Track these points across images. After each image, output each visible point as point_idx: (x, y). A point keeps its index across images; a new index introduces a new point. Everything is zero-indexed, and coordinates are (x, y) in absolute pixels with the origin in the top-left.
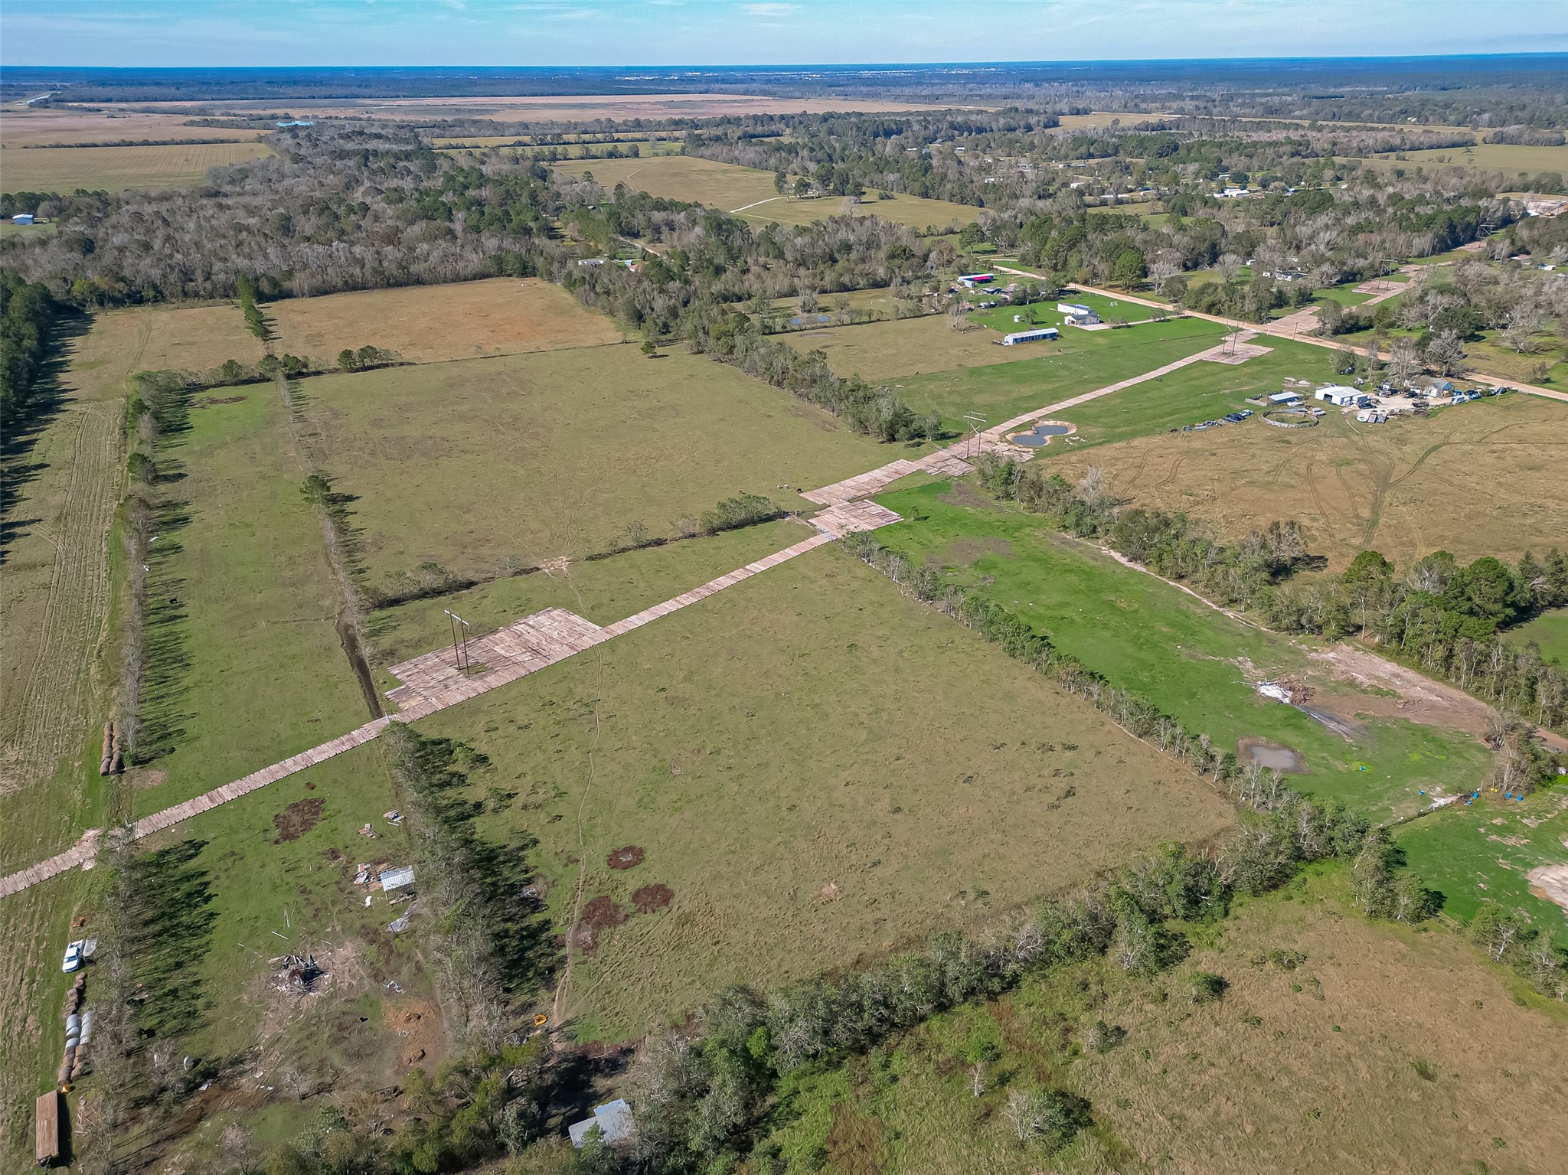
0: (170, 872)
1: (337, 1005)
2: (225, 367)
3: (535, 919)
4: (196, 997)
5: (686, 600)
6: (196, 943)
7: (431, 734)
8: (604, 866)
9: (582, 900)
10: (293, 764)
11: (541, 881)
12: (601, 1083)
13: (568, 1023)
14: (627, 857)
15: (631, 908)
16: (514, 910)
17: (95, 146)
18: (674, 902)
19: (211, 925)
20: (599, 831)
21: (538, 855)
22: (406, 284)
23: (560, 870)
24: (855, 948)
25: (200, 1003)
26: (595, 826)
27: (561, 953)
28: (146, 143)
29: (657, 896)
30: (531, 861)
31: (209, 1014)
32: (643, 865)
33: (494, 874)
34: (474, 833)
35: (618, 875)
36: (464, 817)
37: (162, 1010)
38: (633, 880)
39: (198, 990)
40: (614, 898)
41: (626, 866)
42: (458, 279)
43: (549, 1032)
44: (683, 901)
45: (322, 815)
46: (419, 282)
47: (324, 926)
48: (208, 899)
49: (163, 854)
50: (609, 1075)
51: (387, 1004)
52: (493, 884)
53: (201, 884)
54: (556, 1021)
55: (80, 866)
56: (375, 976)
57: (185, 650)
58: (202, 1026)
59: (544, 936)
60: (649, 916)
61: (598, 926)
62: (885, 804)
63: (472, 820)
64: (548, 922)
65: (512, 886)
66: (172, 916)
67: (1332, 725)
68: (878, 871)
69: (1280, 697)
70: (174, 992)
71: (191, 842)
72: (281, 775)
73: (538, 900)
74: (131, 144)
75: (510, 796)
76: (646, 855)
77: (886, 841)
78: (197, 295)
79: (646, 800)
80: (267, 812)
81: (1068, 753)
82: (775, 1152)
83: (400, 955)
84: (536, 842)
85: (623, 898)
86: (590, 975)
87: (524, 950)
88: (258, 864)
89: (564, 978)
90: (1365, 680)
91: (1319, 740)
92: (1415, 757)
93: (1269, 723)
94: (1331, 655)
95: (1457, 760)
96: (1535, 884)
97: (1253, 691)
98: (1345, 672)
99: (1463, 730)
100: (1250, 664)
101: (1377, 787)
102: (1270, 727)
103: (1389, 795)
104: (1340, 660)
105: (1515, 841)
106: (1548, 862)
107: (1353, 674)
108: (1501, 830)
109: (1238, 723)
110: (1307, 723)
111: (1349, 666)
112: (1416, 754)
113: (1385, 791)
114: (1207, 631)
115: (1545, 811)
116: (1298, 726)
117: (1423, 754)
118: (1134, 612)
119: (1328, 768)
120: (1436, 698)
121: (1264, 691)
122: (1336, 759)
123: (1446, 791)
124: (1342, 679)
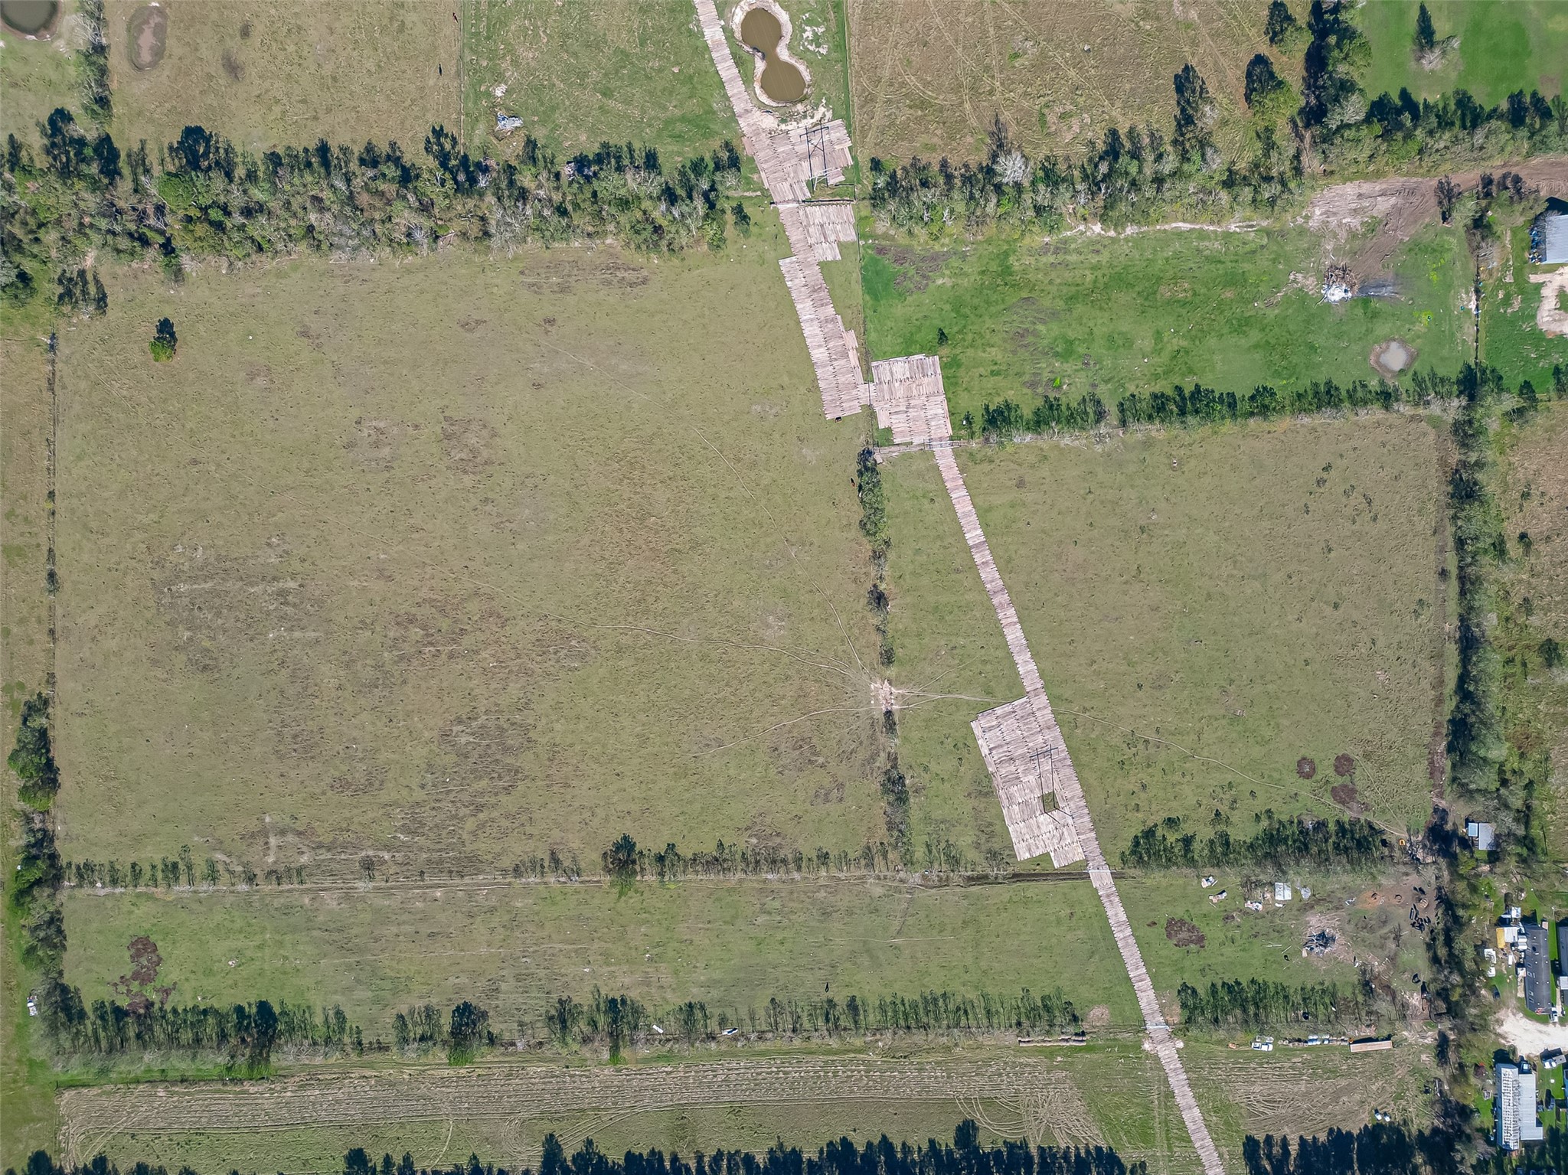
0: (1204, 1003)
1: (1349, 928)
3: (1332, 827)
4: (1313, 989)
5: (1008, 616)
6: (1271, 989)
7: (1126, 845)
8: (1307, 782)
9: (1328, 799)
10: (1123, 934)
11: (1303, 817)
12: (1449, 827)
13: (1408, 830)
14: (1305, 768)
15: (1346, 779)
16: (1321, 835)
18: (1352, 756)
19: (1261, 982)
20: (1276, 775)
21: (1280, 813)
23: (1299, 805)
24: (1425, 684)
25: (1317, 987)
26: (1270, 776)
27: (1363, 821)
29: (1344, 764)
30: (1285, 818)
31: (1327, 984)
32: (1316, 761)
33: (1286, 839)
34: (1245, 842)
35: (1318, 777)
36: (1228, 843)
37: (1315, 1004)
38: (1326, 770)
39: (1309, 987)
40: (1335, 785)
41: (1314, 769)
43: (1409, 841)
44: (1355, 752)
45: (1188, 920)
47: (1289, 928)
48: (1238, 983)
49: (1184, 1006)
50: (1446, 823)
51: (1359, 907)
52: (1294, 841)
53: (1223, 986)
54: (1405, 835)
55: (1178, 1050)
56: (1338, 909)
57: (917, 997)
58: (1335, 985)
59: (1347, 826)
60: (1358, 772)
61: (1353, 799)
62: (1328, 610)
63: (1231, 840)
64: (1338, 822)
65: (1301, 832)
66: (1246, 1000)
67: (1384, 292)
68: (1379, 644)
69: (1343, 295)
70: (1304, 999)
71: (1179, 992)
72: (1132, 941)
73: (1318, 822)
75: (1218, 814)
76: (1309, 757)
77: (1359, 628)
79: (1259, 739)
80: (1169, 950)
81: (1332, 472)
82: (1514, 772)
83: (1329, 896)
84: (1269, 811)
85: (1338, 781)
86: (1383, 811)
87: (1353, 838)
88: (1220, 958)
89: (1379, 824)
90: (1354, 222)
91: (1393, 315)
92: (1434, 277)
93: (1364, 328)
94: (1318, 212)
95: (1448, 256)
96: (1544, 328)
97: (1329, 305)
98: (1340, 224)
99: (1427, 220)
100: (1300, 276)
101: (1445, 327)
102: (1369, 331)
103: (1455, 327)
104: (1326, 212)
105: (1517, 303)
106: (1536, 305)
107: (1344, 221)
108: (1507, 301)
109: (1356, 348)
110: (1375, 304)
111: (1335, 214)
112: (1432, 273)
113: (1451, 326)
114: (1247, 266)
115: (1508, 260)
116: (1375, 315)
117: (1434, 270)
118: (1195, 294)
119: (1419, 337)
120: (1393, 200)
121: (1333, 298)
122: (1413, 323)
123: (1467, 293)
124: (1345, 234)
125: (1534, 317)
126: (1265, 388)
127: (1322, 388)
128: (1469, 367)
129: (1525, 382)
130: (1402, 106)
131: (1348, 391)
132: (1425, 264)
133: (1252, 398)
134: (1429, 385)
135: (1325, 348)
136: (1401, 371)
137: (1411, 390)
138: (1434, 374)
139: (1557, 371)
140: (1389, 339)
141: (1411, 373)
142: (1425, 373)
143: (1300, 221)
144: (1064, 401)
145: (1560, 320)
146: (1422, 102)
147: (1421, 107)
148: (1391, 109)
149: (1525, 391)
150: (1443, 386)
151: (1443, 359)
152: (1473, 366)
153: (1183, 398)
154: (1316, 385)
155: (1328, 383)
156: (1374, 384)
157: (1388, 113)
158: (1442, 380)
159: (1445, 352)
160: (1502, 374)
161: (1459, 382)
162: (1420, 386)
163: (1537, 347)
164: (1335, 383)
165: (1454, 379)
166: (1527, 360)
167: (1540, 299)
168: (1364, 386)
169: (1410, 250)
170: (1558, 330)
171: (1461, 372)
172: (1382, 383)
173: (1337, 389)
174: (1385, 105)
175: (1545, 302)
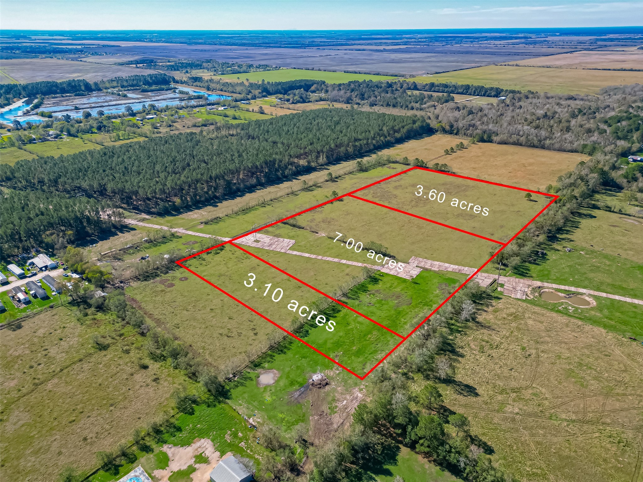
0: (172, 238)
2: (404, 158)
6: (153, 247)
9: (169, 278)
17: (610, 70)
19: (158, 247)
22: (537, 147)
27: (152, 280)
28: (631, 70)
42: (561, 150)
43: (129, 285)
46: (543, 147)
49: (177, 236)
71: (182, 237)
74: (625, 70)
78: (467, 135)
84: (188, 268)
86: (145, 285)
90: (340, 405)
91: (284, 390)
92: (281, 416)
93: (291, 376)
94: (360, 395)
95: (284, 428)
96: (202, 440)
97: (315, 372)
98: (345, 399)
99: (310, 433)
100: (338, 372)
101: (255, 404)
102: (288, 377)
103: (250, 406)
104: (357, 398)
105: (228, 438)
106: (216, 446)
107: (345, 401)
108: (235, 435)
109: (287, 369)
110: (296, 387)
111: (352, 401)
112: (284, 416)
113: (253, 406)
114: (361, 359)
115: (251, 451)
116: (292, 384)
117: (285, 418)
118: (366, 340)
119: (264, 391)
120: (335, 426)
121: (316, 376)
122: (272, 394)
123: (258, 422)
124: (338, 397)
125: (213, 440)
126: (306, 336)
127: (285, 350)
128: (229, 399)
129: (194, 414)
130: (382, 467)
131: (274, 356)
132: (291, 416)
133: (307, 331)
134: (242, 381)
135: (299, 360)
136: (259, 377)
137: (248, 374)
138: (243, 385)
139: (179, 429)
140: (277, 382)
141: (254, 378)
142: (248, 383)
143: (362, 387)
144: (364, 293)
145: (197, 450)
146: (376, 478)
147: (374, 476)
148: (385, 461)
149: (191, 411)
150: (234, 385)
151: (245, 393)
152: (227, 400)
153: (330, 316)
154: (289, 349)
155: (285, 353)
156: (266, 365)
157: (384, 457)
158: (237, 386)
159: (246, 395)
160: (209, 408)
161: (229, 391)
162: (245, 378)
163: (200, 430)
164: (282, 355)
165: (232, 390)
166: (199, 422)
167: (216, 449)
168: (269, 362)
169: (304, 416)
170: (193, 445)
171: (231, 395)
172: (263, 368)
173: (279, 354)
174: (390, 459)
175: (213, 450)
